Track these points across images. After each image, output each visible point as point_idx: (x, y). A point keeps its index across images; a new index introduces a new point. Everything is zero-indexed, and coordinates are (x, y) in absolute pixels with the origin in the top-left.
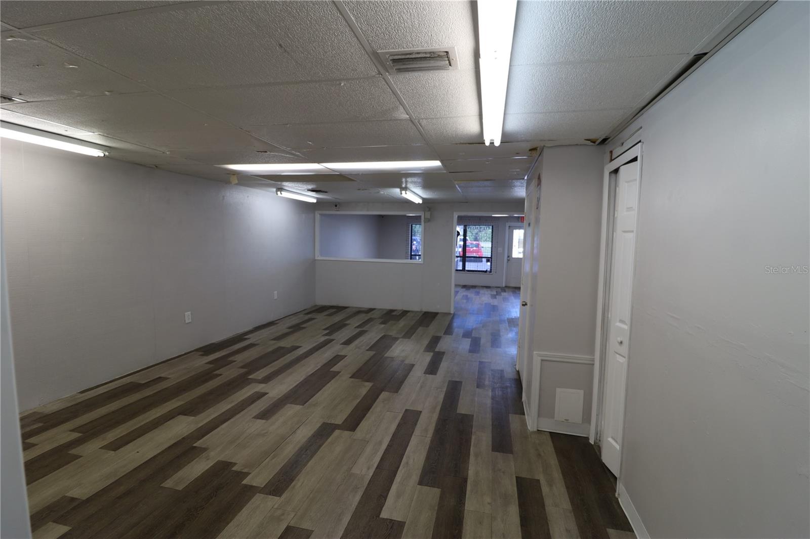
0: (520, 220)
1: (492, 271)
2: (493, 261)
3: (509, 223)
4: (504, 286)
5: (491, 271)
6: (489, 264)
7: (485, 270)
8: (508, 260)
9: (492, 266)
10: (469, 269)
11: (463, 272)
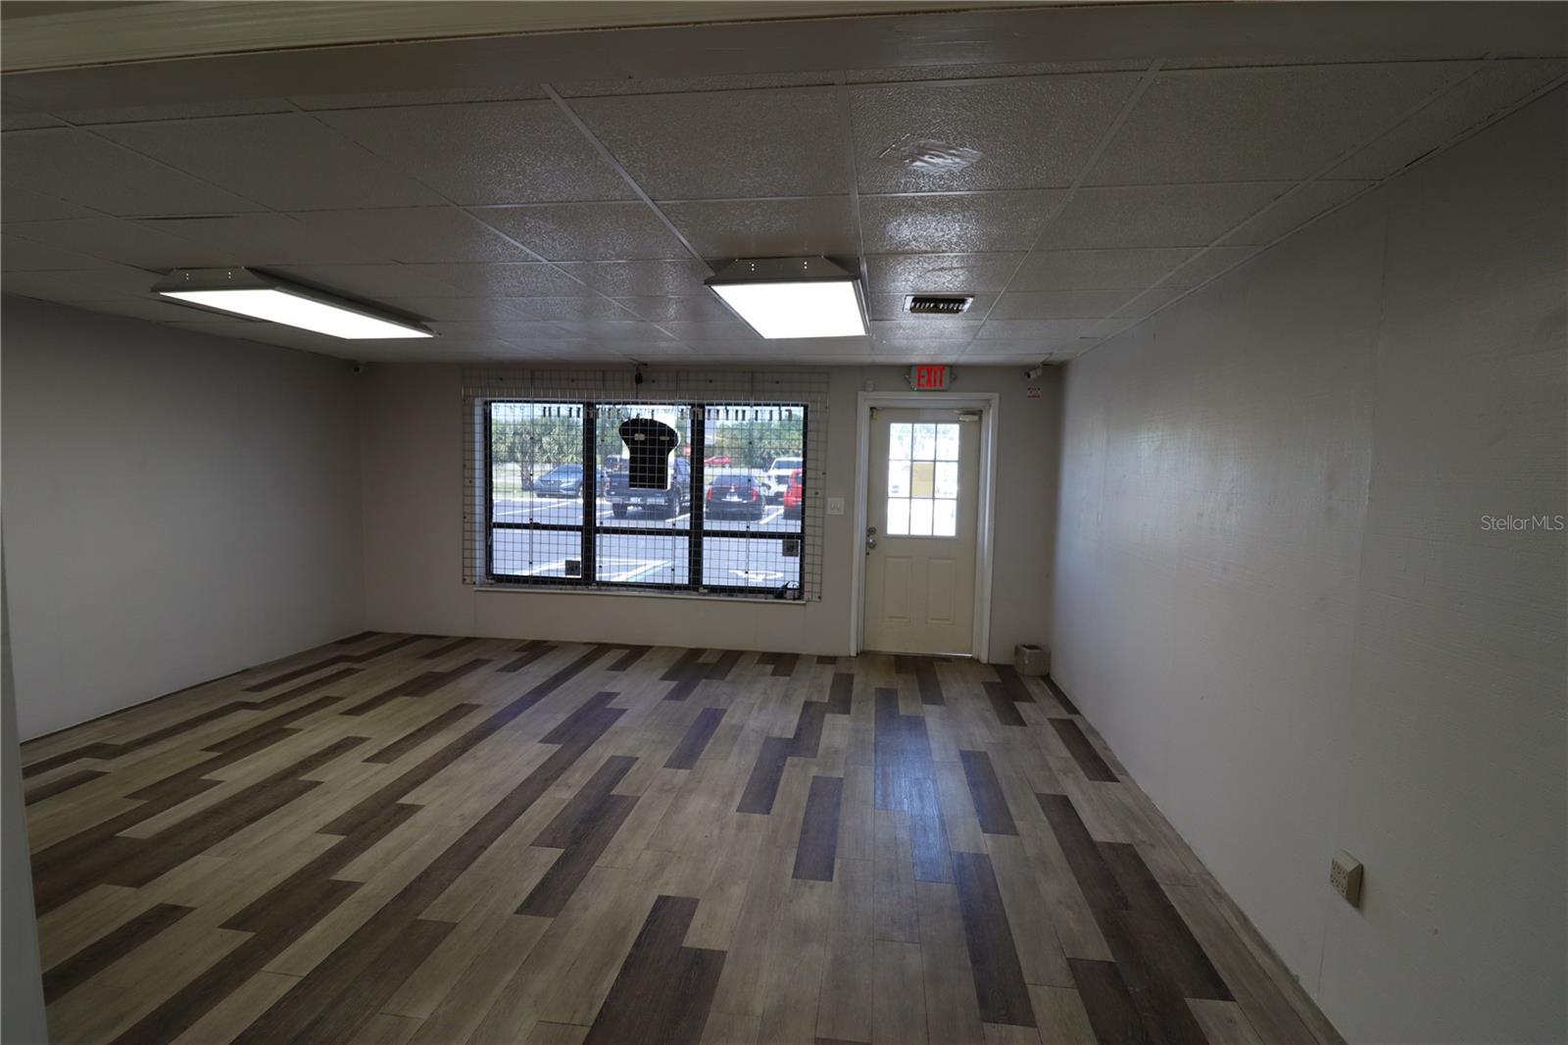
0: (914, 380)
1: (807, 587)
2: (808, 549)
3: (874, 395)
4: (853, 654)
5: (800, 590)
6: (794, 562)
7: (779, 585)
8: (870, 546)
9: (807, 569)
10: (714, 582)
11: (694, 596)
